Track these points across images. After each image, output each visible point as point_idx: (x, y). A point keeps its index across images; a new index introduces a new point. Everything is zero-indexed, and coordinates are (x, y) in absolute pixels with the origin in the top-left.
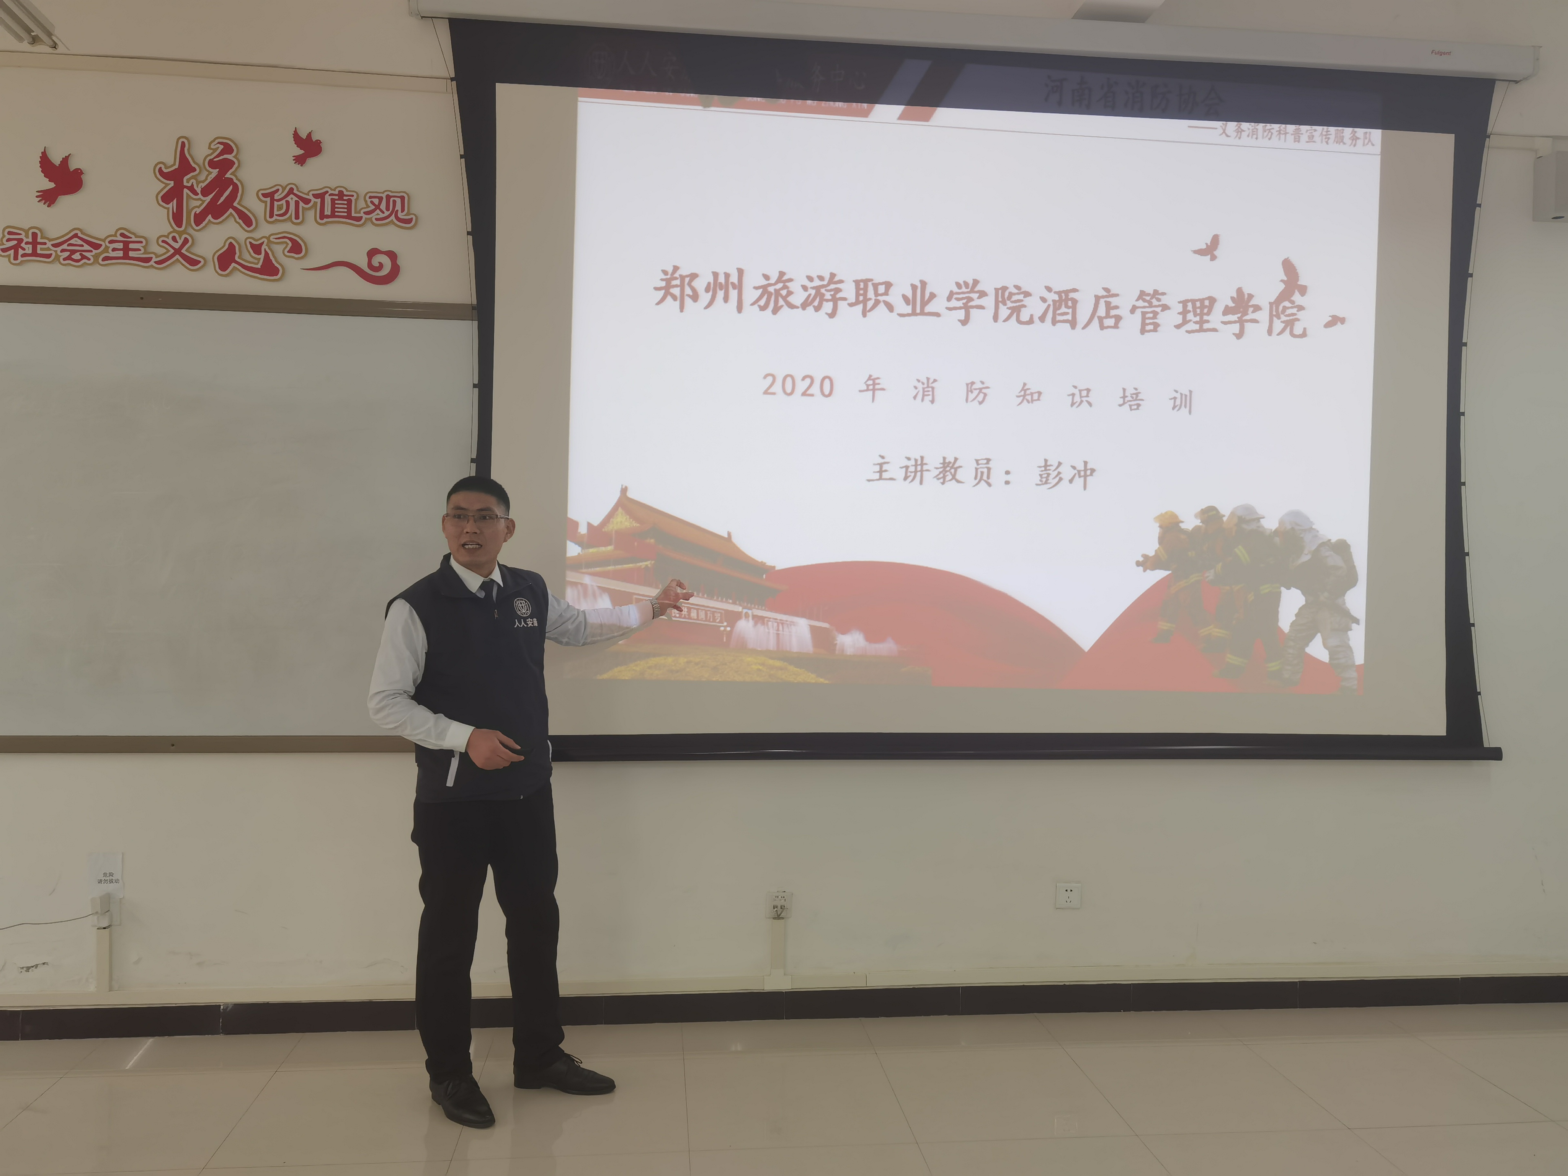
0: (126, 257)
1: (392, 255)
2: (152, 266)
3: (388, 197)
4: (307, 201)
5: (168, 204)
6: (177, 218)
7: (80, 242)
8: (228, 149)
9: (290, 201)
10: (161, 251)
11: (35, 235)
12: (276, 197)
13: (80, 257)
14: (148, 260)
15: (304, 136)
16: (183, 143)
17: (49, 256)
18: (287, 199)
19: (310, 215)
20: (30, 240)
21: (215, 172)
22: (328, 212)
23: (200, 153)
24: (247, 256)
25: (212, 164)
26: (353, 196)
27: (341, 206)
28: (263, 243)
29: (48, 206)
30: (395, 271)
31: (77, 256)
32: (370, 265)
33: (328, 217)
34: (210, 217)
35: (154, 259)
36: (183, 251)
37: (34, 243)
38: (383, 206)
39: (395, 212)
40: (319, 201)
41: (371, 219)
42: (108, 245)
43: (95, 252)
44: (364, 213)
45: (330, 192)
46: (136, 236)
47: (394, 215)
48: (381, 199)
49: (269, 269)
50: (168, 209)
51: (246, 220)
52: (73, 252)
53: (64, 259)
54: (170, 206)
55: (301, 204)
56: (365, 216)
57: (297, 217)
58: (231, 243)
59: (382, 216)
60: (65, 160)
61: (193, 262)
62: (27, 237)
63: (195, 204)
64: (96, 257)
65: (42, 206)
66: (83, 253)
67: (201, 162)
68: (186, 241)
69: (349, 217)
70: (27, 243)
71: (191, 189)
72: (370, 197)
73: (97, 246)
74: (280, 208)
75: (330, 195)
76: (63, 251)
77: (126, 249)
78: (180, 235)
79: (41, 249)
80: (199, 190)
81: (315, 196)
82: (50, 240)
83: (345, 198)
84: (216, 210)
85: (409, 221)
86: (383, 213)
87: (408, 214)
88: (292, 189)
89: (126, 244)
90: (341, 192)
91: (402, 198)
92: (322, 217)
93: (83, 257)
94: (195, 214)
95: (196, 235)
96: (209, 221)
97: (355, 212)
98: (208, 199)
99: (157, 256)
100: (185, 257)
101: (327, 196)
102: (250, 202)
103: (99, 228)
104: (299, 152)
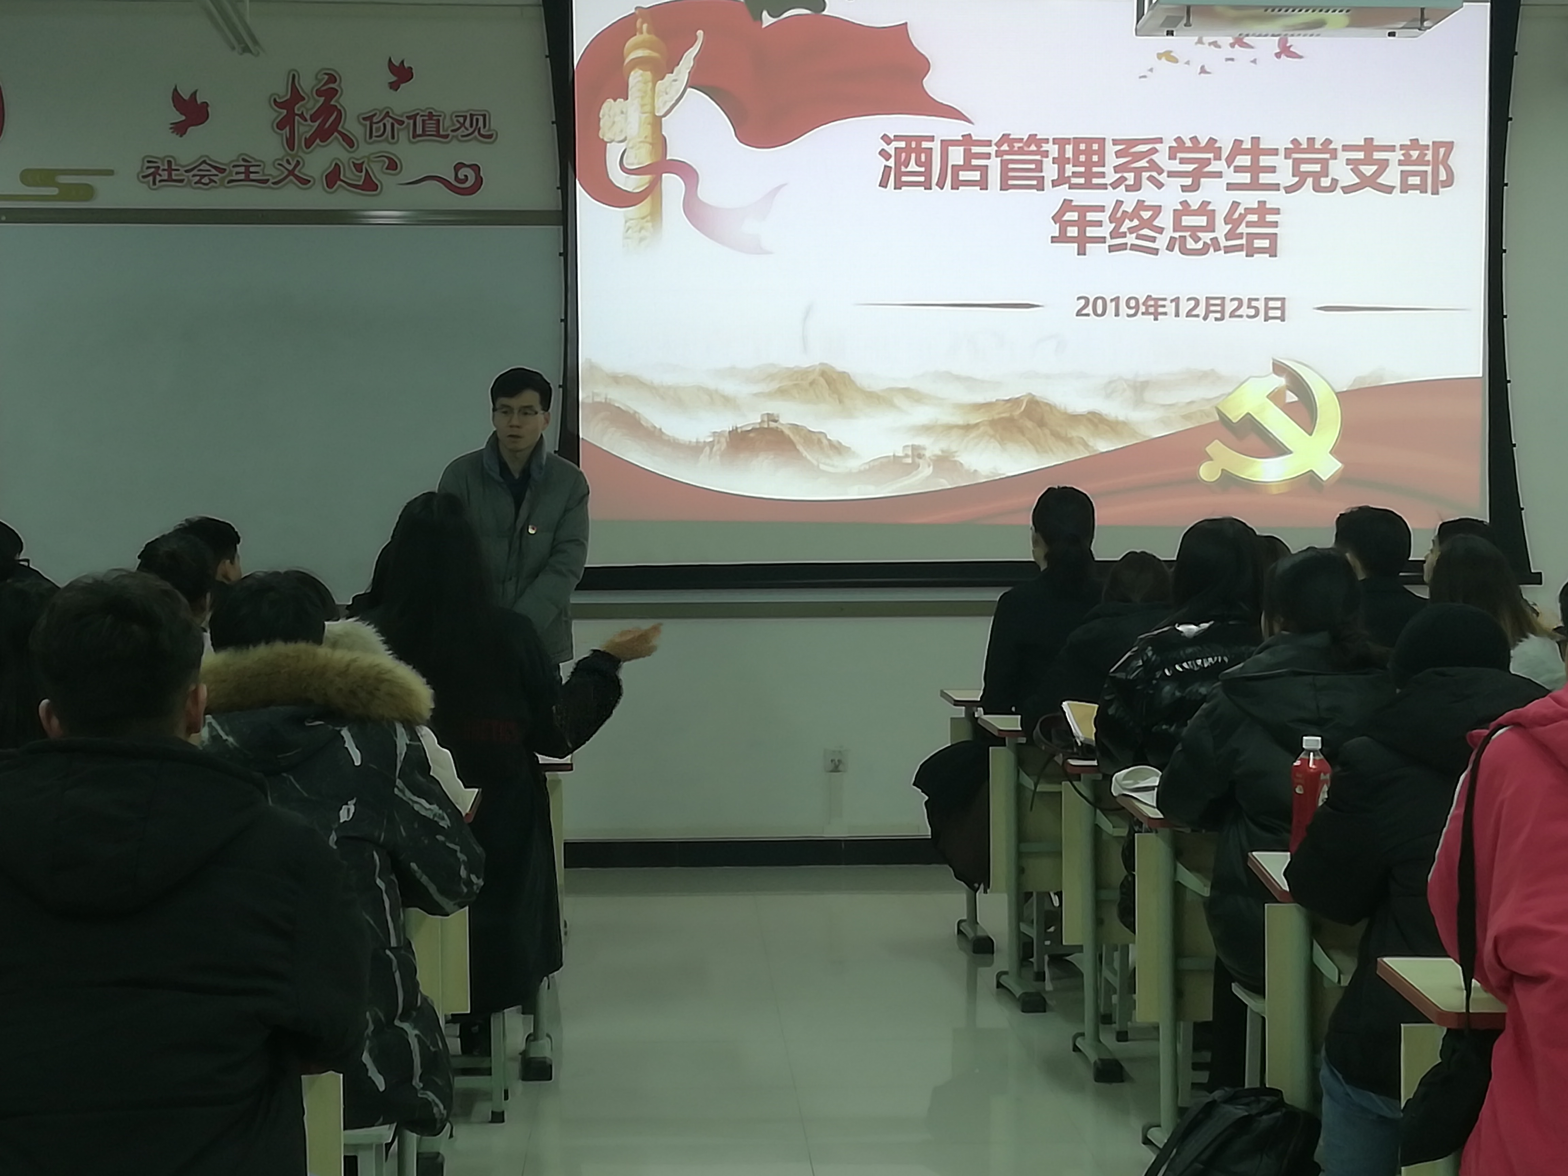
0: (247, 179)
1: (476, 168)
2: (270, 187)
3: (472, 116)
4: (401, 123)
5: (281, 130)
6: (290, 143)
7: (209, 168)
8: (332, 78)
9: (387, 123)
10: (275, 172)
11: (169, 162)
12: (375, 120)
13: (208, 181)
14: (266, 181)
15: (397, 64)
16: (294, 76)
17: (181, 181)
18: (385, 121)
19: (403, 135)
20: (166, 167)
21: (322, 99)
22: (419, 131)
23: (307, 84)
24: (348, 174)
25: (319, 93)
26: (440, 116)
27: (431, 126)
28: (363, 163)
29: (181, 136)
30: (479, 182)
31: (206, 181)
32: (456, 178)
33: (420, 136)
34: (318, 141)
35: (272, 180)
36: (296, 172)
37: (170, 170)
38: (468, 124)
39: (477, 127)
40: (411, 122)
41: (456, 137)
42: (232, 169)
43: (221, 175)
44: (453, 131)
45: (422, 113)
46: (256, 160)
47: (476, 132)
48: (465, 117)
49: (370, 186)
51: (349, 142)
52: (203, 176)
53: (196, 183)
54: (284, 132)
55: (396, 125)
56: (452, 134)
57: (393, 137)
58: (336, 164)
59: (467, 132)
60: (194, 94)
61: (304, 182)
62: (163, 165)
63: (305, 129)
64: (223, 179)
66: (212, 178)
67: (309, 92)
68: (298, 163)
69: (438, 135)
70: (164, 170)
71: (302, 116)
72: (457, 116)
73: (222, 171)
74: (378, 129)
75: (421, 116)
76: (194, 176)
77: (247, 173)
78: (293, 157)
79: (176, 175)
80: (308, 117)
81: (409, 118)
82: (183, 166)
83: (435, 118)
84: (323, 135)
85: (490, 136)
86: (467, 129)
87: (489, 130)
88: (388, 113)
89: (247, 167)
90: (431, 113)
91: (484, 116)
92: (414, 137)
93: (212, 181)
94: (306, 138)
95: (307, 158)
96: (318, 145)
97: (444, 130)
98: (317, 124)
99: (274, 177)
100: (297, 177)
101: (418, 117)
102: (352, 126)
103: (224, 155)
104: (393, 79)
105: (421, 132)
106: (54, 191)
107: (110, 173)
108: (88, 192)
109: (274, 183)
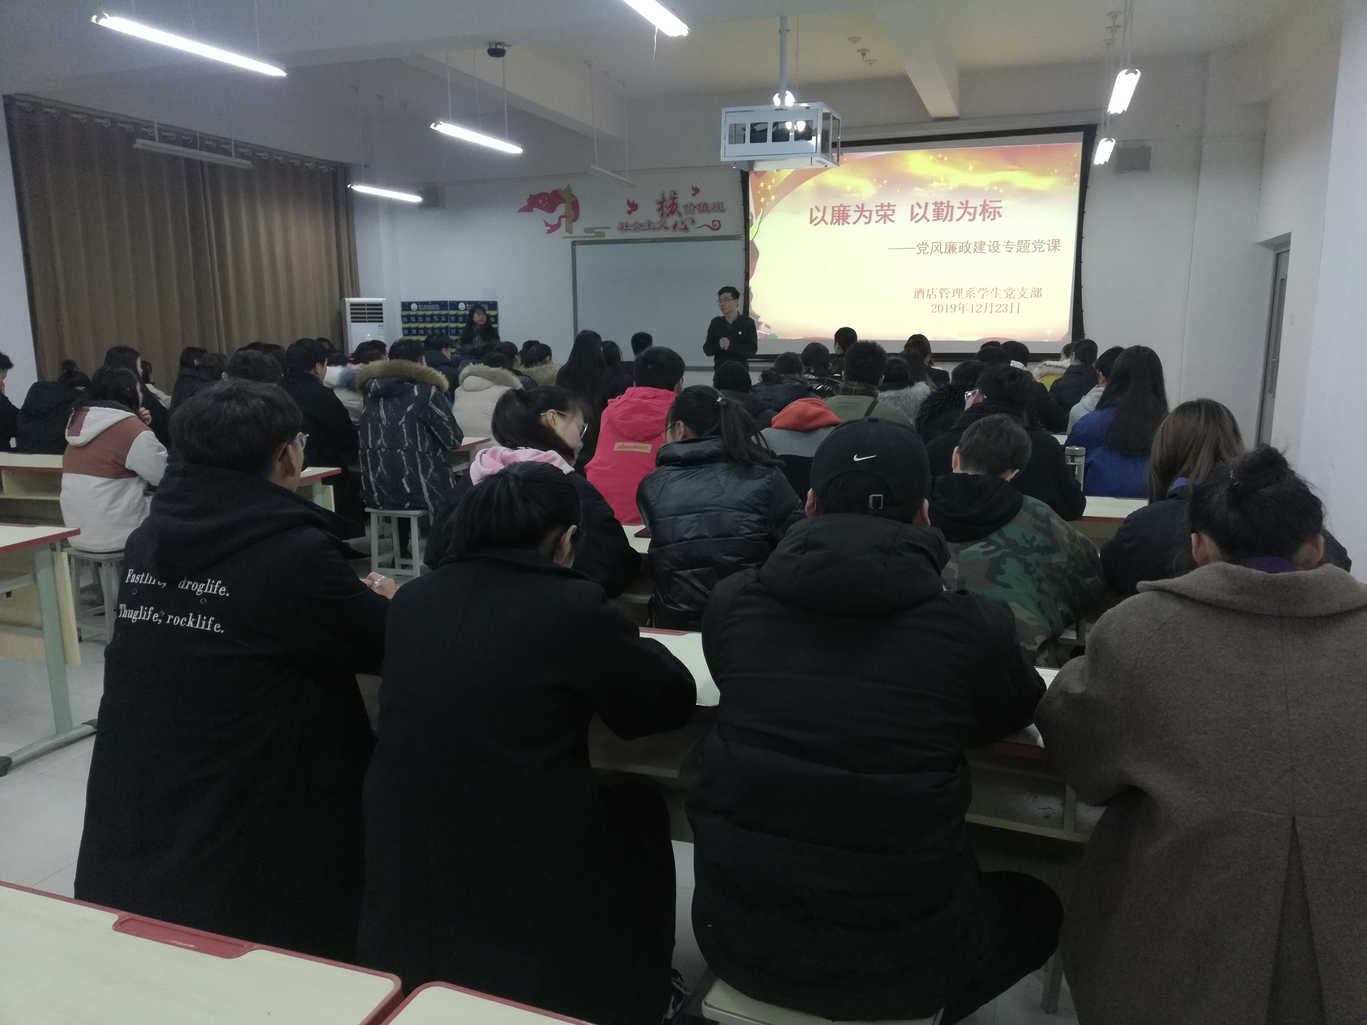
0: (649, 228)
1: (719, 221)
2: (656, 231)
3: (718, 204)
4: (696, 207)
5: (659, 211)
6: (662, 215)
7: (638, 225)
8: (675, 193)
9: (691, 207)
10: (658, 226)
11: (626, 224)
12: (688, 206)
14: (655, 229)
15: (694, 187)
16: (663, 194)
17: (630, 230)
19: (696, 211)
21: (671, 201)
22: (701, 210)
23: (667, 196)
24: (680, 225)
25: (671, 199)
26: (708, 204)
28: (684, 221)
29: (630, 215)
30: (720, 226)
31: (637, 229)
32: (713, 225)
34: (670, 215)
36: (664, 225)
37: (627, 226)
38: (716, 206)
39: (719, 207)
40: (699, 207)
41: (713, 211)
42: (645, 225)
46: (652, 222)
47: (719, 209)
48: (716, 204)
49: (686, 229)
50: (660, 213)
51: (680, 214)
52: (636, 228)
53: (634, 230)
55: (694, 208)
56: (711, 210)
57: (693, 212)
59: (716, 209)
60: (634, 201)
61: (666, 228)
62: (624, 225)
63: (666, 211)
64: (642, 229)
65: (628, 215)
67: (667, 197)
68: (664, 222)
69: (707, 211)
71: (665, 206)
72: (713, 204)
73: (642, 226)
74: (689, 210)
75: (702, 205)
76: (634, 228)
77: (649, 226)
78: (663, 220)
79: (628, 228)
80: (667, 206)
81: (698, 205)
82: (630, 225)
84: (672, 212)
85: (723, 210)
87: (723, 208)
88: (692, 204)
89: (649, 224)
90: (705, 203)
91: (721, 203)
92: (700, 212)
93: (639, 229)
94: (667, 214)
95: (667, 220)
98: (670, 209)
100: (664, 227)
102: (681, 209)
103: (642, 220)
104: (693, 192)
106: (593, 234)
107: (609, 228)
108: (603, 234)
109: (658, 229)
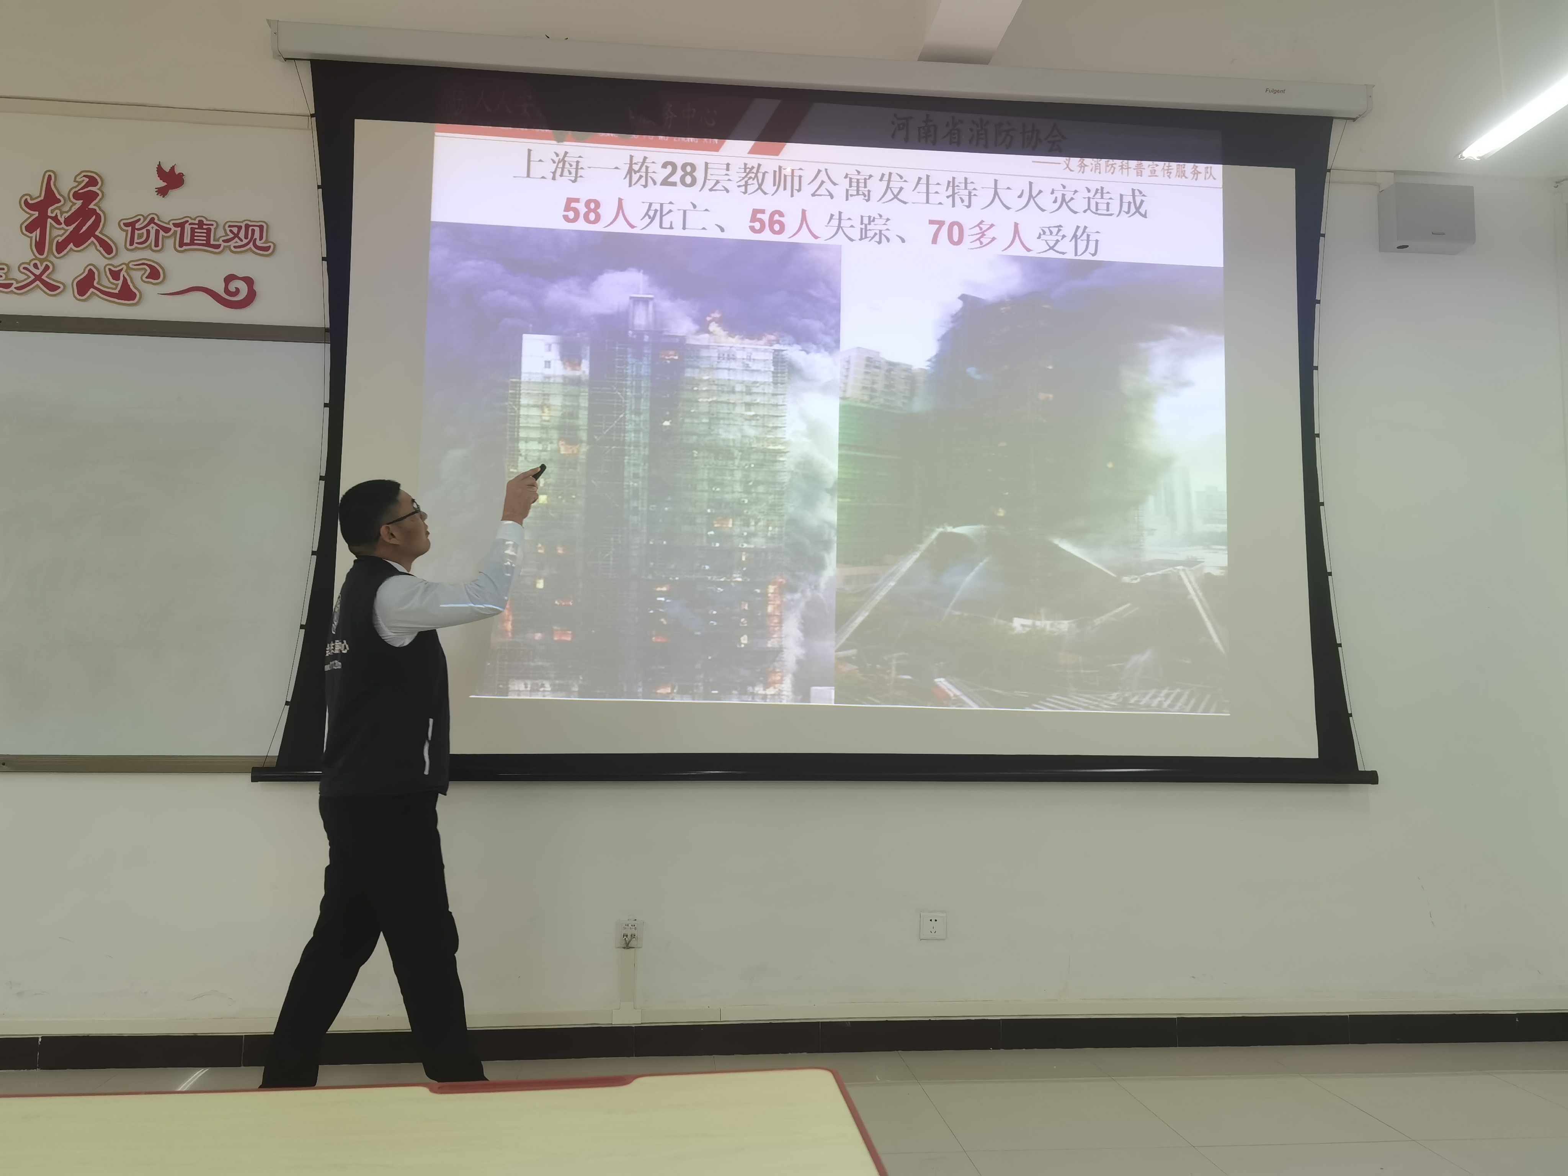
1: (249, 281)
2: (12, 292)
3: (247, 226)
4: (167, 230)
5: (31, 233)
6: (40, 246)
8: (92, 181)
9: (151, 229)
10: (20, 277)
12: (137, 226)
14: (8, 286)
15: (167, 168)
16: (50, 177)
18: (148, 228)
19: (170, 243)
21: (79, 203)
23: (66, 185)
24: (105, 282)
25: (77, 196)
28: (122, 269)
30: (251, 296)
32: (227, 291)
33: (187, 244)
34: (71, 245)
35: (15, 285)
38: (242, 234)
39: (253, 240)
41: (229, 247)
44: (224, 241)
45: (191, 221)
47: (252, 243)
48: (240, 228)
50: (31, 238)
51: (107, 247)
54: (33, 235)
55: (162, 233)
57: (157, 245)
59: (240, 243)
61: (52, 288)
67: (66, 194)
68: (47, 268)
71: (55, 219)
74: (140, 236)
75: (190, 224)
78: (42, 261)
80: (62, 220)
81: (175, 225)
83: (205, 227)
84: (78, 239)
85: (267, 249)
86: (241, 240)
87: (266, 242)
88: (153, 219)
90: (201, 221)
91: (261, 227)
92: (181, 246)
94: (58, 241)
95: (57, 262)
96: (71, 249)
97: (214, 240)
98: (71, 228)
99: (18, 282)
100: (45, 283)
101: (187, 226)
102: (114, 232)
104: (163, 184)
105: (188, 241)
109: (21, 288)
